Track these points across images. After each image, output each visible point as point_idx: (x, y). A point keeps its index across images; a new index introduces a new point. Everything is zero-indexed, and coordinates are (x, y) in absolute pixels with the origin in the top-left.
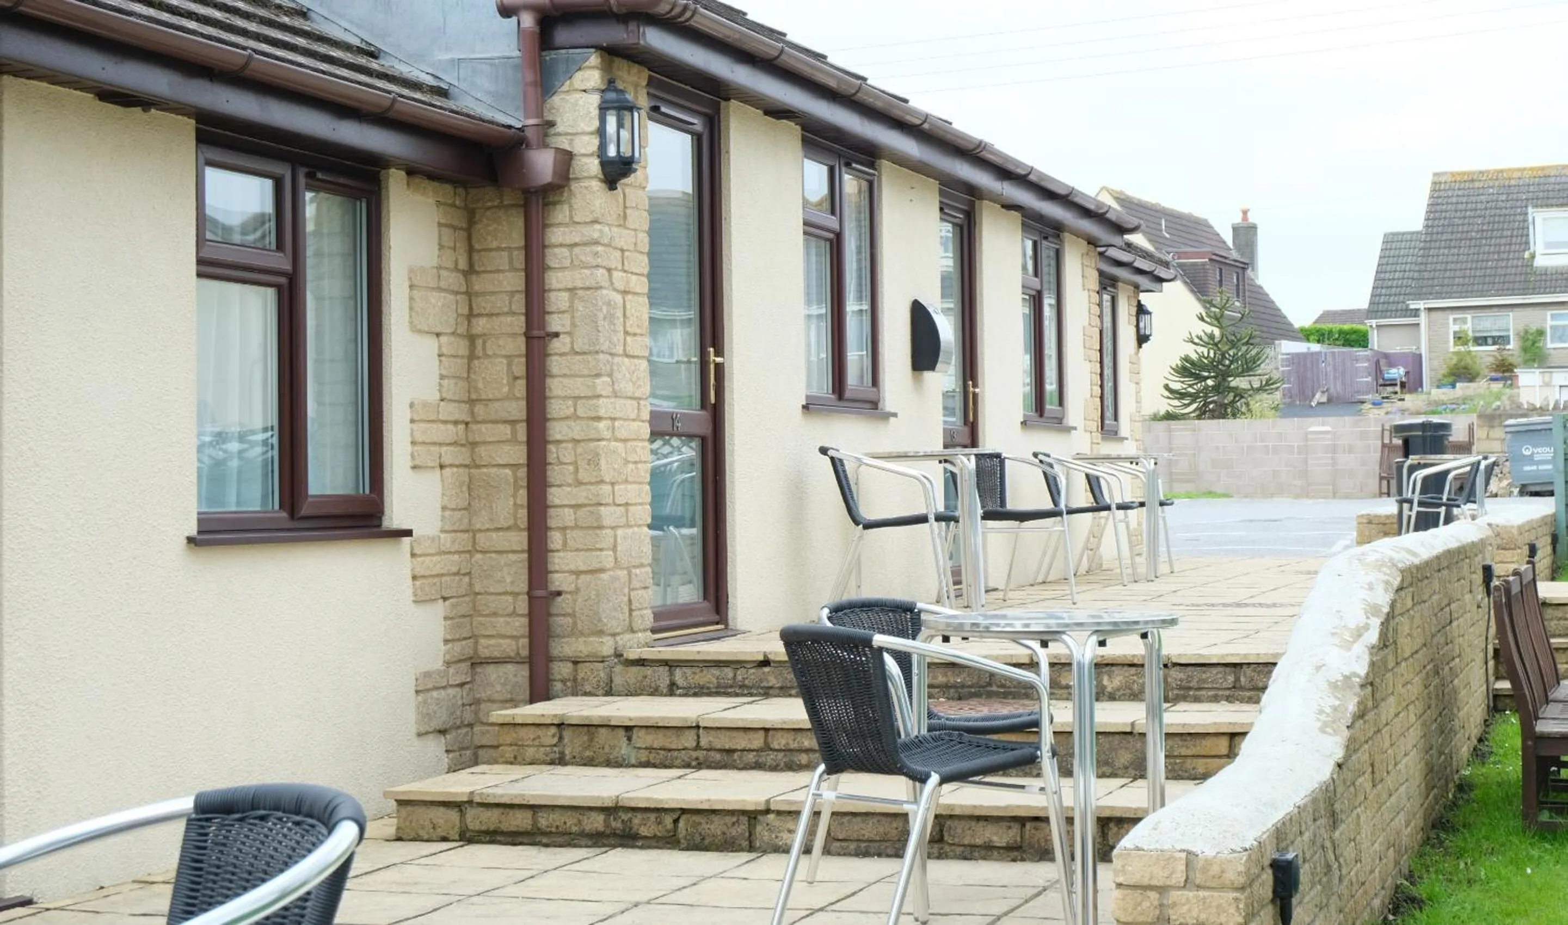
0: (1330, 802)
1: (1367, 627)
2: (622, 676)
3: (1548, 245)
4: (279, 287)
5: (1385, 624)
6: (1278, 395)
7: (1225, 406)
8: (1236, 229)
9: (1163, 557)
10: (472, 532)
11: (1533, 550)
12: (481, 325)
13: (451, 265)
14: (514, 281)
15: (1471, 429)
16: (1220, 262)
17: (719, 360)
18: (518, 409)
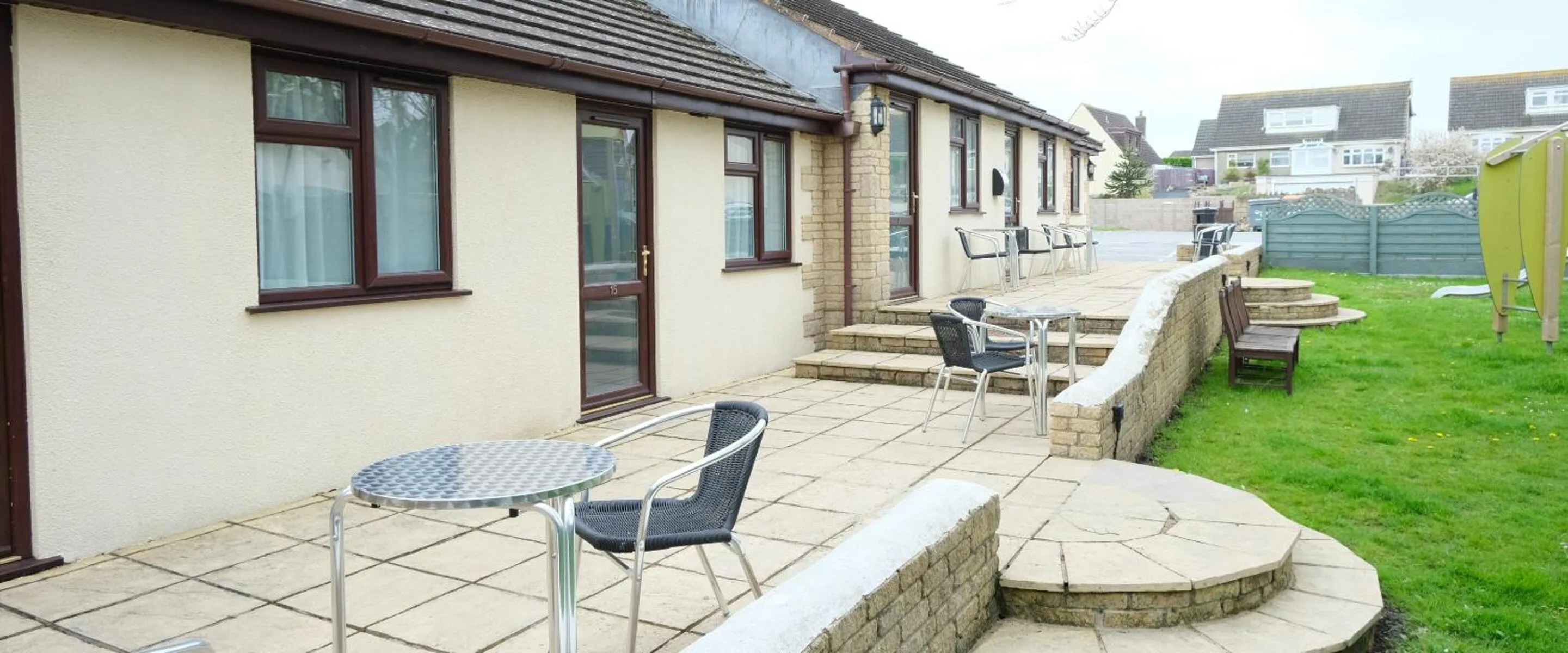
0: (1142, 381)
1: (1162, 310)
2: (879, 317)
3: (1272, 125)
4: (754, 178)
5: (1170, 309)
6: (1152, 187)
7: (1130, 192)
8: (1137, 120)
9: (1093, 262)
10: (824, 262)
11: (1248, 264)
12: (827, 187)
13: (816, 165)
14: (840, 170)
15: (1233, 204)
16: (1130, 133)
17: (916, 197)
18: (840, 218)
